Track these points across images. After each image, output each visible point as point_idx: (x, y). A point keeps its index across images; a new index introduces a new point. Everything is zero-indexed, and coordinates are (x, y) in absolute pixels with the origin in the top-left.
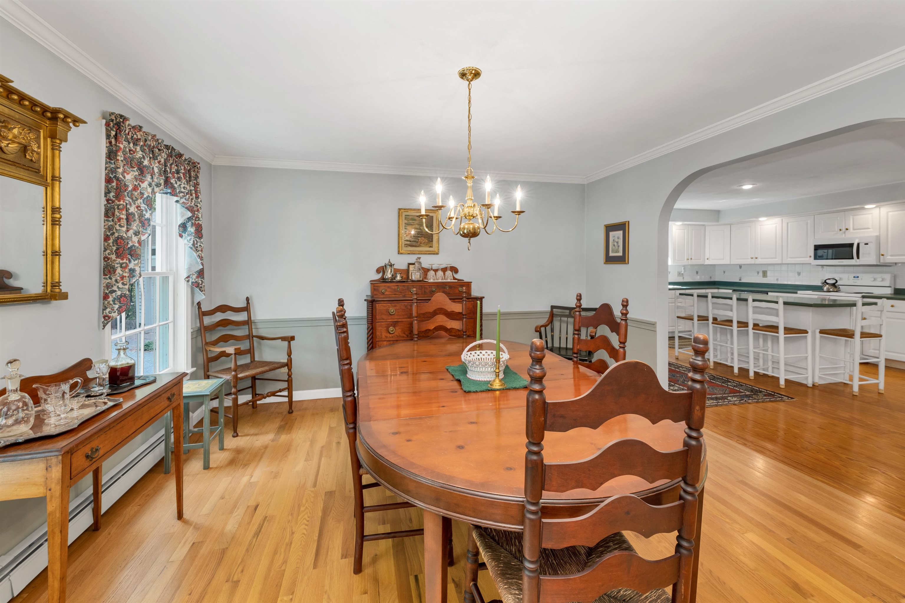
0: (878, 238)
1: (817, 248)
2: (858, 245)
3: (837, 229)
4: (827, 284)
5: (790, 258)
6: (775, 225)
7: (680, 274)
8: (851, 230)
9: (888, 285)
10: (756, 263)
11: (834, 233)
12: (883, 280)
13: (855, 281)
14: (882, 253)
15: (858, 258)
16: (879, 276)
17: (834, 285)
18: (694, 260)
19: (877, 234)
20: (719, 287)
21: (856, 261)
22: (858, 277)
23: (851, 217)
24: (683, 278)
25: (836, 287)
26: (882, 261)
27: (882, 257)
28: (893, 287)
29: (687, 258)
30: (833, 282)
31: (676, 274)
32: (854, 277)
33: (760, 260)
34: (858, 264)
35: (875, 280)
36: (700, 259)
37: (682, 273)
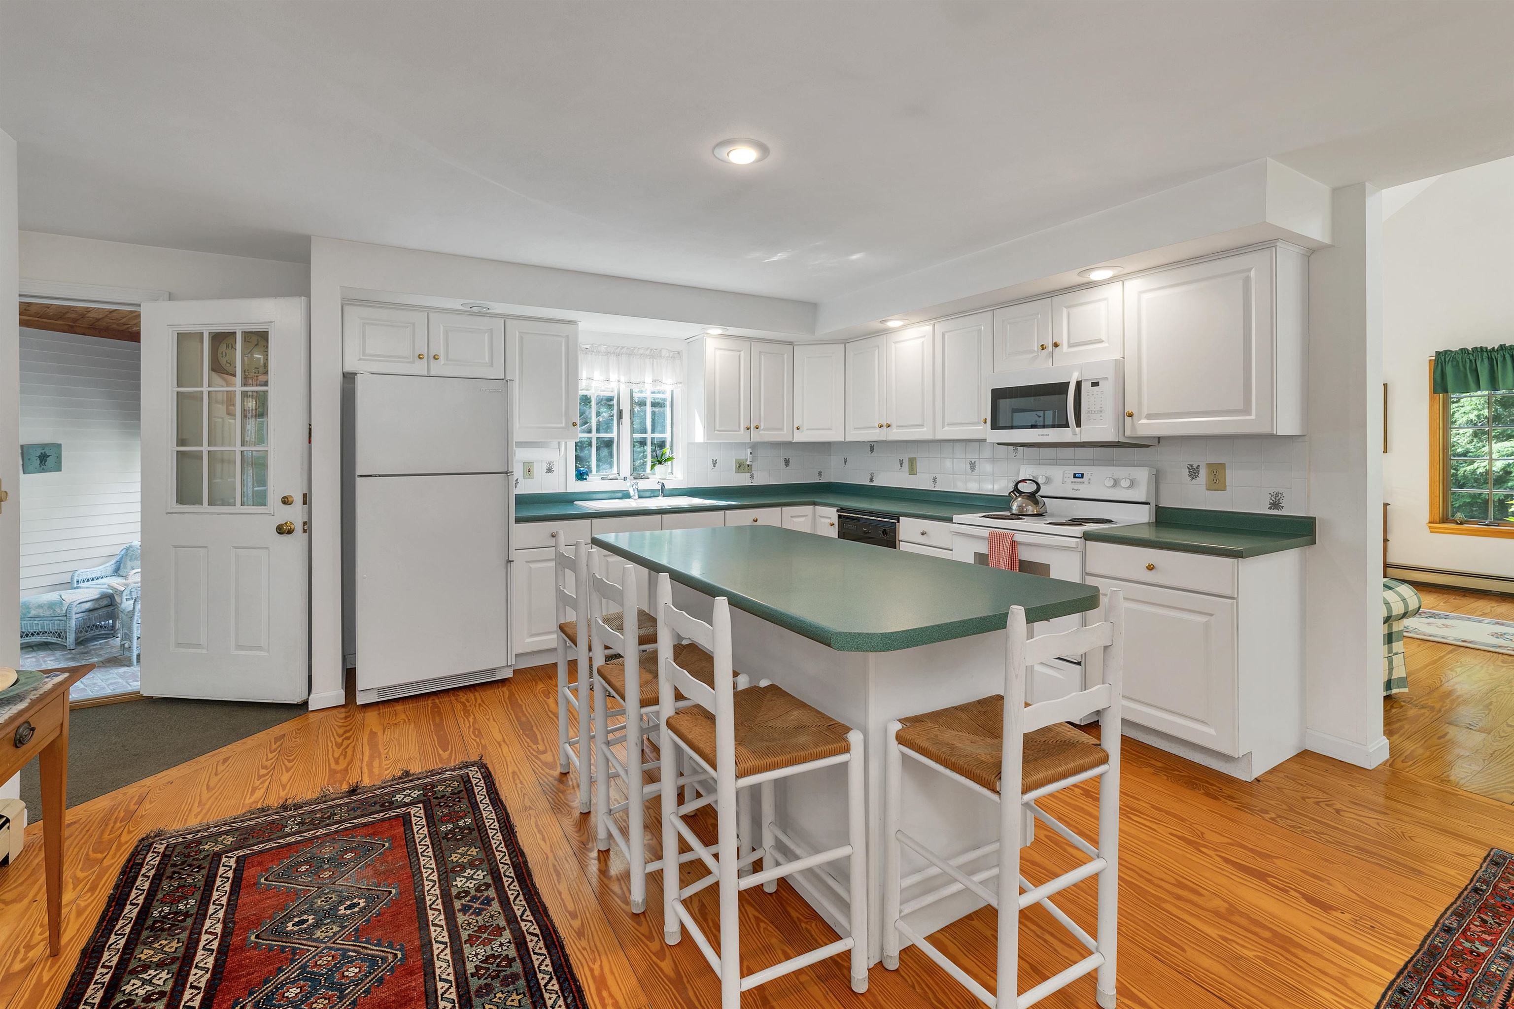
0: (1120, 365)
1: (998, 395)
2: (1079, 384)
3: (1036, 347)
4: (1020, 493)
5: (948, 424)
6: (923, 339)
7: (741, 467)
8: (1065, 347)
9: (1143, 500)
10: (890, 438)
11: (1031, 355)
12: (1132, 484)
13: (1076, 486)
14: (1128, 409)
15: (1078, 424)
16: (1121, 472)
17: (1032, 497)
18: (764, 429)
19: (1118, 356)
20: (816, 500)
21: (1075, 434)
22: (1082, 476)
23: (1065, 311)
24: (752, 477)
25: (1036, 503)
26: (1128, 433)
27: (1128, 420)
28: (1153, 504)
29: (747, 424)
30: (1032, 488)
31: (734, 466)
32: (1075, 476)
33: (895, 430)
34: (1077, 440)
35: (1116, 483)
36: (782, 429)
37: (748, 463)
